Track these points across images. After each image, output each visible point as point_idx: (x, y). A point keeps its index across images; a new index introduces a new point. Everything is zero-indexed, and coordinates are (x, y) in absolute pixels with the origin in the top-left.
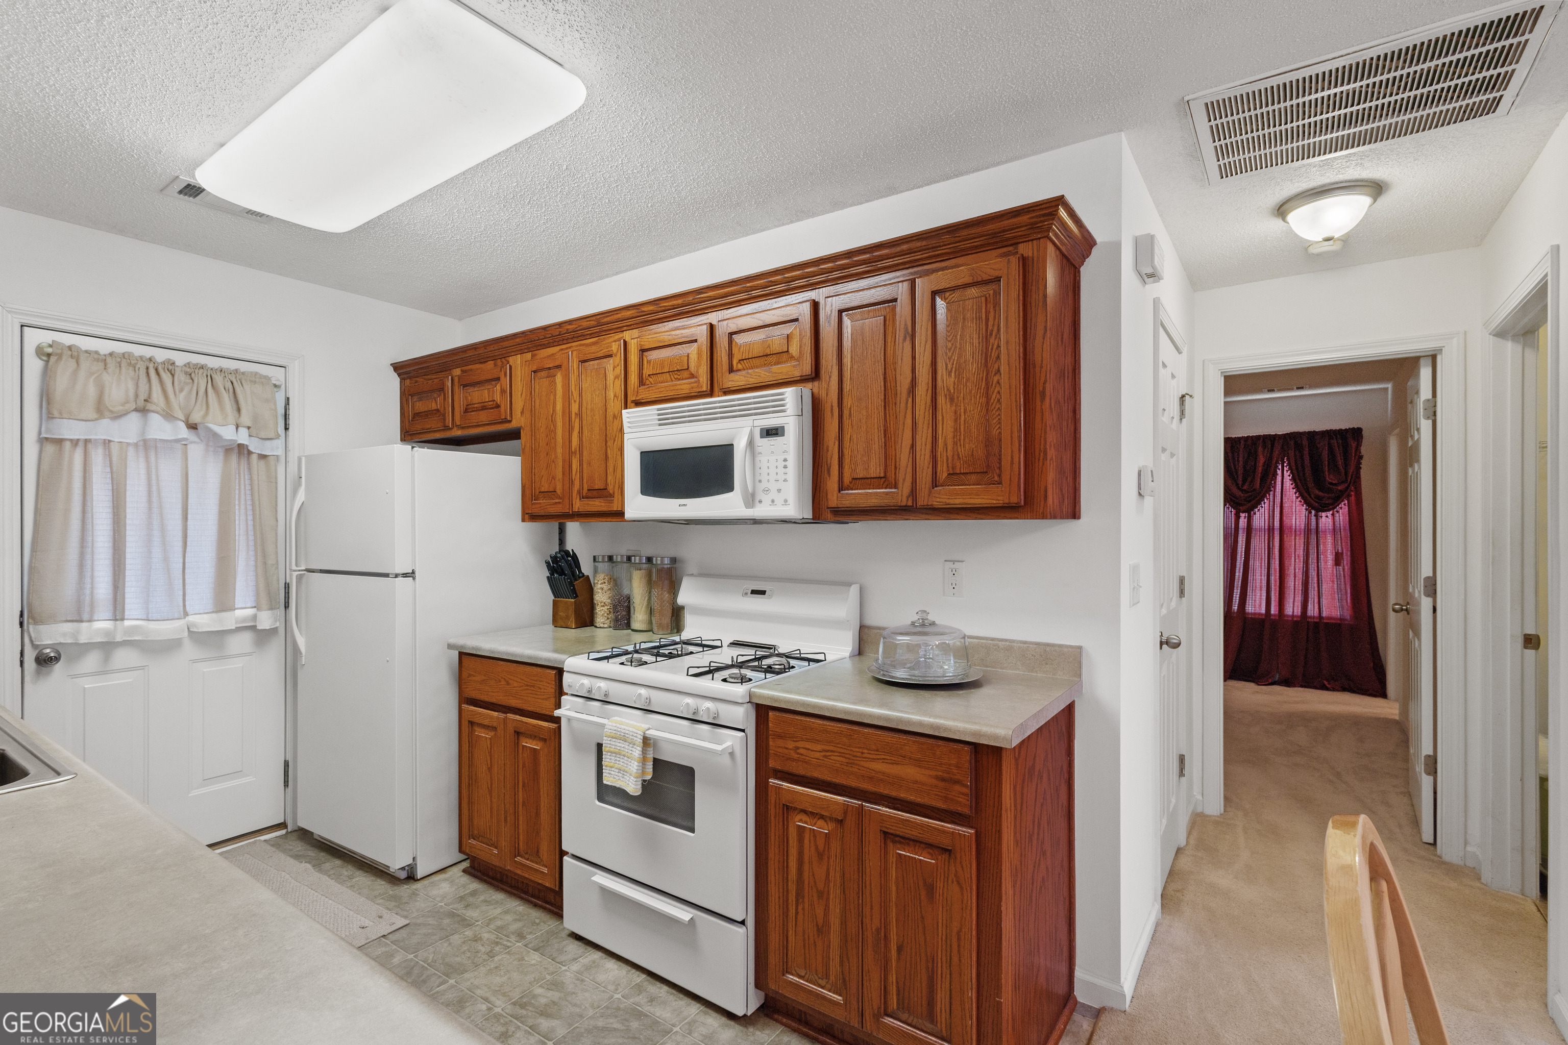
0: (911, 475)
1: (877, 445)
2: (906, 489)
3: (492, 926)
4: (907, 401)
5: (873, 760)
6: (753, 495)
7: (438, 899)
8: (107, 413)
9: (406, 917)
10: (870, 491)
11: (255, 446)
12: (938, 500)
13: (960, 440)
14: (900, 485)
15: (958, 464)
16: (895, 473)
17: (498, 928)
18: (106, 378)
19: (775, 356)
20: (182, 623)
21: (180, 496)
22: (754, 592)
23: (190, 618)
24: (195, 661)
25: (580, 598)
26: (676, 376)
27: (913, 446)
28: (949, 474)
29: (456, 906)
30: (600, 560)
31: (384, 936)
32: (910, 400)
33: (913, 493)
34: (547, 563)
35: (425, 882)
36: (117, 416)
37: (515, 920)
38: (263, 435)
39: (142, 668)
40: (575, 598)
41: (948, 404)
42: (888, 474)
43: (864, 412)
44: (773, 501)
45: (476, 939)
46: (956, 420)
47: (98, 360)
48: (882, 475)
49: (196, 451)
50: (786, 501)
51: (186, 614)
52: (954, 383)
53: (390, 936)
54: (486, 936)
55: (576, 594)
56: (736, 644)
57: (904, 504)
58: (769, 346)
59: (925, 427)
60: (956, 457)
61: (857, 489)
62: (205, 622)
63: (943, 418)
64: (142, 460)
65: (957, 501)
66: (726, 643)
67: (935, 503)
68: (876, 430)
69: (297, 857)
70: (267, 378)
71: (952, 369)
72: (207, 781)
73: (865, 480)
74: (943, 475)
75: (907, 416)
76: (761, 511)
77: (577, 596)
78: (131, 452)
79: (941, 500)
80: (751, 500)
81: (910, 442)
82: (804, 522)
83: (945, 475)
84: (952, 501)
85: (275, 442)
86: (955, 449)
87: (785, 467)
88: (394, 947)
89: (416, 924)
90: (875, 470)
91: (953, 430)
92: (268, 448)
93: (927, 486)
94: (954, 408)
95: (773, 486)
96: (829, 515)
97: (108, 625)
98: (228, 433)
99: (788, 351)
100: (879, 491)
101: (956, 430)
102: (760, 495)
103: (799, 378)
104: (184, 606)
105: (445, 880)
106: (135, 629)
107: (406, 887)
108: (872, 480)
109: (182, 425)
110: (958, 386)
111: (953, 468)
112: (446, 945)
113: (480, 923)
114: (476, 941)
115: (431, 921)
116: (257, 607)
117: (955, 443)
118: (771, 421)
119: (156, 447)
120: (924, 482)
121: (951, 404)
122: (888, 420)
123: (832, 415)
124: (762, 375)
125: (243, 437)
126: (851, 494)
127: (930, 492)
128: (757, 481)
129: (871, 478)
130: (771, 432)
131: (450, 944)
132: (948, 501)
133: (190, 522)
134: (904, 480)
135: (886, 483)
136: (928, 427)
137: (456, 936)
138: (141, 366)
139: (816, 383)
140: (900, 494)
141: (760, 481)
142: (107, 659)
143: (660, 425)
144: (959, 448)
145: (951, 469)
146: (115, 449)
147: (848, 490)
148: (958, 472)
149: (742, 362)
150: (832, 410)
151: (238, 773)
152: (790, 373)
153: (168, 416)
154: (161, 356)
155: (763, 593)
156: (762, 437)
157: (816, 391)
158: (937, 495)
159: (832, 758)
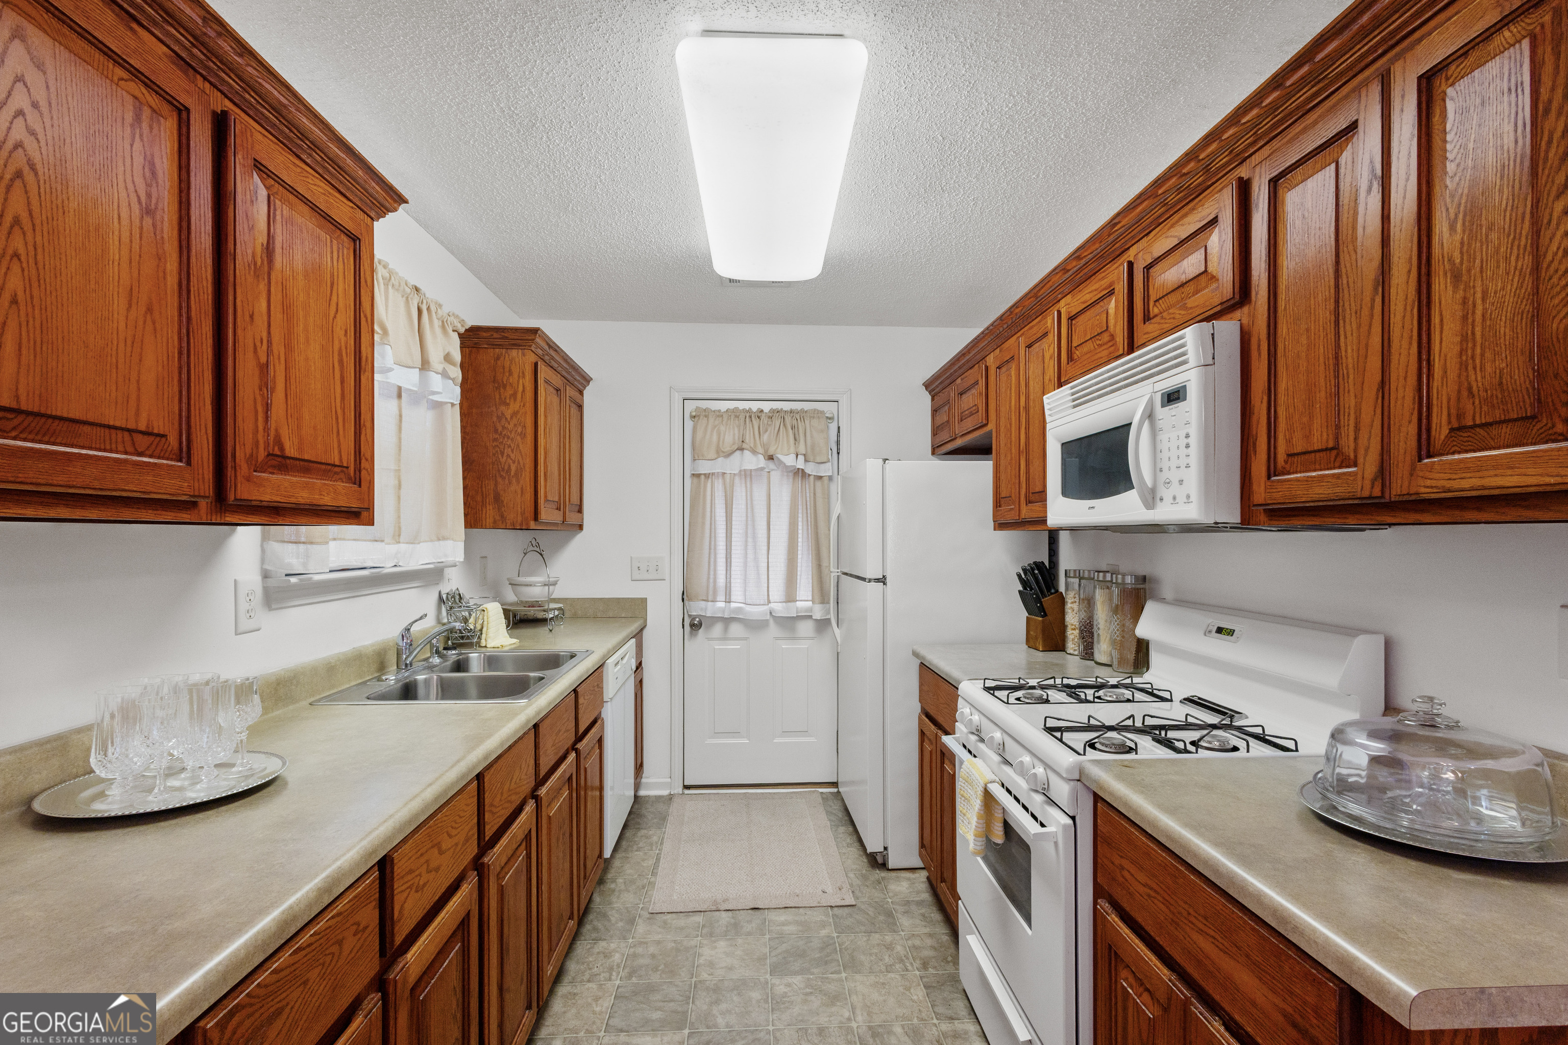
0: (1379, 439)
1: (1323, 394)
2: (1370, 464)
3: (910, 942)
4: (1373, 300)
5: (1200, 931)
6: (1154, 490)
7: (891, 894)
8: (721, 454)
9: (856, 898)
10: (1314, 474)
11: (810, 469)
12: (1428, 483)
13: (1473, 357)
14: (1360, 460)
15: (1469, 407)
16: (1356, 439)
17: (914, 946)
18: (722, 428)
19: (1191, 283)
20: (766, 607)
21: (766, 511)
22: (1220, 630)
23: (772, 605)
24: (777, 638)
25: (1049, 618)
26: (1098, 342)
27: (1383, 384)
28: (1452, 430)
29: (897, 907)
30: (1072, 575)
31: (831, 907)
32: (1378, 299)
33: (1383, 472)
34: (1019, 576)
35: (893, 874)
36: (729, 455)
37: (933, 947)
38: (818, 460)
39: (745, 639)
40: (1042, 617)
41: (1450, 288)
42: (1343, 442)
43: (1304, 340)
44: (1174, 498)
45: (889, 947)
46: (1465, 318)
47: (718, 416)
48: (1331, 445)
49: (776, 476)
50: (1188, 497)
51: (769, 602)
52: (1462, 243)
53: (836, 909)
54: (899, 948)
55: (1044, 611)
56: (1189, 700)
57: (1366, 493)
58: (1184, 272)
59: (1405, 344)
60: (1465, 393)
61: (1296, 472)
62: (779, 608)
63: (1442, 320)
64: (743, 485)
65: (1466, 484)
66: (1177, 697)
67: (1423, 490)
68: (1322, 368)
69: (828, 813)
70: (822, 412)
71: (1456, 215)
72: (786, 733)
73: (1307, 457)
74: (1441, 429)
75: (1373, 330)
76: (1163, 514)
77: (1045, 615)
78: (737, 479)
79: (1434, 483)
80: (1151, 498)
81: (1378, 378)
82: (1234, 528)
83: (1445, 431)
84: (1455, 485)
85: (829, 465)
86: (1463, 378)
87: (1187, 446)
88: (831, 920)
89: (859, 909)
90: (1320, 438)
91: (1458, 339)
92: (826, 470)
93: (1408, 458)
94: (1461, 293)
95: (1174, 476)
96: (1262, 517)
97: (722, 605)
98: (789, 460)
99: (1206, 271)
100: (1327, 472)
101: (1466, 338)
102: (1162, 491)
103: (1219, 308)
104: (768, 595)
105: (909, 879)
106: (739, 610)
107: (878, 871)
108: (1318, 455)
109: (761, 457)
110: (1469, 245)
111: (1459, 417)
112: (865, 939)
113: (903, 933)
114: (888, 948)
115: (871, 912)
116: (813, 601)
117: (1463, 366)
118: (1169, 382)
119: (751, 475)
120: (1402, 451)
121: (1455, 288)
122: (1342, 344)
123: (1260, 354)
124: (1177, 316)
125: (800, 464)
126: (1285, 480)
127: (1413, 469)
128: (1158, 470)
129: (1315, 451)
130: (1173, 397)
131: (868, 940)
132: (1448, 484)
133: (772, 531)
134: (1367, 449)
135: (1339, 460)
136: (1410, 343)
137: (877, 936)
138: (742, 417)
139: (1246, 309)
140: (1359, 477)
141: (1161, 470)
142: (726, 629)
143: (1075, 407)
144: (1471, 372)
145: (1454, 420)
146: (728, 477)
147: (1284, 474)
148: (1470, 423)
149: (1157, 304)
150: (1259, 346)
151: (804, 733)
152: (1207, 303)
153: (754, 452)
154: (755, 406)
155: (1231, 633)
156: (1163, 406)
157: (1245, 321)
158: (1428, 474)
159: (1156, 901)
